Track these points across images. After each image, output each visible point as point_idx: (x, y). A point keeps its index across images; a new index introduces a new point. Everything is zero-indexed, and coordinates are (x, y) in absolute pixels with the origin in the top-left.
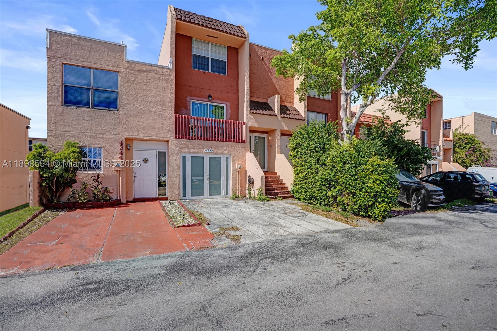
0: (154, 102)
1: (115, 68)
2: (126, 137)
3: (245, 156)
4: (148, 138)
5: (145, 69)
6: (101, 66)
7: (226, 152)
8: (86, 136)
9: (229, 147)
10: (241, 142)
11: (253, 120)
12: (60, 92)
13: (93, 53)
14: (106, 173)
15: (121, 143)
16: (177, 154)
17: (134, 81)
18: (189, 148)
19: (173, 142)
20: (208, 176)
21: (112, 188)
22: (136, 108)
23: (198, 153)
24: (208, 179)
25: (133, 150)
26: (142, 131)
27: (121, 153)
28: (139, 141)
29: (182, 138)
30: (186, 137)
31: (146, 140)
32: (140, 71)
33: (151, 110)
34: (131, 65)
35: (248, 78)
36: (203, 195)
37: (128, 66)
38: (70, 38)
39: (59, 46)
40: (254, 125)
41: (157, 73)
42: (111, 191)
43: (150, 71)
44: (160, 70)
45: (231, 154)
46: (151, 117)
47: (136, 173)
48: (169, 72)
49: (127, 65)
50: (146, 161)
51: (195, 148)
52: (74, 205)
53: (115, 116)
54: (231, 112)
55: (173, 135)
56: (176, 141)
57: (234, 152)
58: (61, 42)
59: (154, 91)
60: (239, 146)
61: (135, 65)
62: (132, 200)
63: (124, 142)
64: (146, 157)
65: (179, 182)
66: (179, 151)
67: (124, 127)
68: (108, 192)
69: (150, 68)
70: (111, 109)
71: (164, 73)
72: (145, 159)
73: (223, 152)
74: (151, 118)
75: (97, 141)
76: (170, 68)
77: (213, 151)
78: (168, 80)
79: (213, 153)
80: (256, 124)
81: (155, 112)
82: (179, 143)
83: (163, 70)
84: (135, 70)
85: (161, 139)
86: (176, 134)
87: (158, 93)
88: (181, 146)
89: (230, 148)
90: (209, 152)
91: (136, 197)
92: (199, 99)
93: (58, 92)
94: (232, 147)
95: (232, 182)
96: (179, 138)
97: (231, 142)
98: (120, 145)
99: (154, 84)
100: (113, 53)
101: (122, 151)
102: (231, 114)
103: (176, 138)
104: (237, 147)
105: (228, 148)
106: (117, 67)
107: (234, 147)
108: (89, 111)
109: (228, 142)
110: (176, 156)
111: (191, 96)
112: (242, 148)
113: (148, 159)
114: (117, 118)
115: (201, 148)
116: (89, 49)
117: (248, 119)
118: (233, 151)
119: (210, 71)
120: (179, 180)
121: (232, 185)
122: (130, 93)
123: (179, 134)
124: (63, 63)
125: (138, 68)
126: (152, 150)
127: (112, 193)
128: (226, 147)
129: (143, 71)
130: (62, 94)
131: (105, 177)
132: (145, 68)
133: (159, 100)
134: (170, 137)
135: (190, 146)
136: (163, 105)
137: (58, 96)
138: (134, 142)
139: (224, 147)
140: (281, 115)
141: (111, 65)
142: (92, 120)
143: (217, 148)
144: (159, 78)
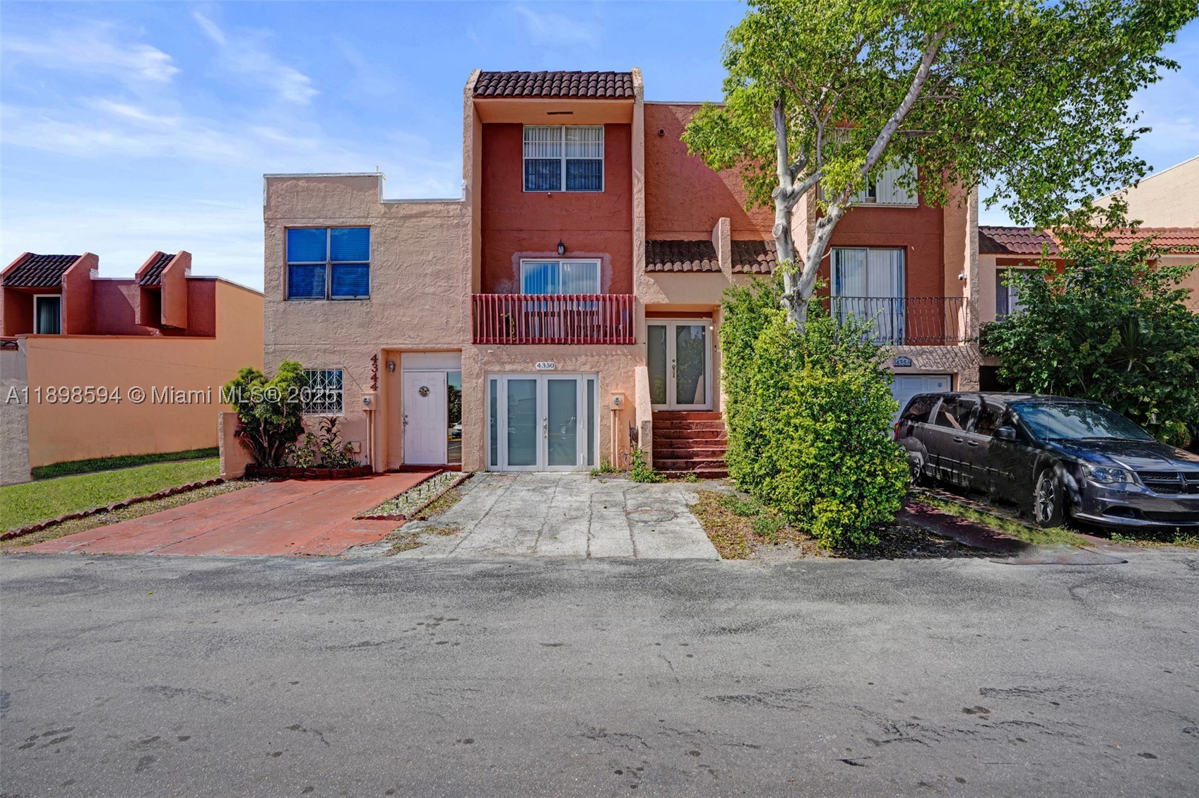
0: (431, 275)
1: (364, 219)
2: (383, 346)
3: (633, 376)
4: (421, 347)
5: (414, 212)
6: (341, 220)
7: (587, 367)
8: (318, 350)
9: (592, 356)
10: (622, 341)
11: (656, 287)
12: (282, 278)
13: (329, 201)
14: (349, 416)
15: (375, 359)
16: (478, 376)
17: (396, 238)
18: (503, 363)
19: (471, 350)
20: (547, 423)
21: (358, 444)
22: (400, 289)
23: (522, 371)
24: (545, 427)
25: (402, 371)
26: (411, 333)
27: (375, 378)
28: (411, 354)
29: (488, 342)
30: (495, 340)
31: (425, 351)
32: (407, 217)
33: (427, 290)
34: (389, 210)
35: (640, 191)
36: (535, 464)
37: (385, 213)
38: (295, 182)
39: (280, 200)
40: (656, 300)
41: (436, 215)
42: (357, 450)
43: (423, 214)
44: (442, 208)
45: (598, 372)
46: (425, 305)
47: (406, 416)
48: (461, 210)
49: (383, 211)
50: (424, 392)
51: (514, 362)
52: (288, 471)
53: (364, 309)
54: (614, 274)
55: (468, 337)
56: (474, 350)
57: (606, 367)
58: (283, 192)
59: (431, 253)
60: (619, 352)
61: (397, 207)
62: (397, 467)
63: (380, 357)
64: (425, 385)
65: (482, 433)
66: (481, 370)
67: (380, 328)
68: (350, 450)
69: (424, 208)
70: (358, 297)
71: (451, 214)
72: (422, 388)
73: (580, 367)
74: (427, 307)
75: (336, 358)
76: (463, 200)
77: (556, 367)
78: (457, 225)
79: (556, 370)
80: (664, 296)
81: (434, 294)
82: (482, 353)
83: (449, 207)
84: (396, 218)
85: (445, 346)
86: (475, 335)
87: (439, 255)
88: (486, 359)
89: (596, 358)
90: (546, 368)
91: (408, 462)
92: (538, 254)
93: (279, 278)
94: (600, 356)
95: (601, 437)
96: (481, 342)
97: (597, 343)
98: (372, 362)
99: (433, 239)
100: (359, 194)
101: (375, 375)
102: (613, 280)
103: (475, 342)
104: (612, 356)
105: (590, 359)
106: (367, 217)
107: (606, 355)
108: (323, 305)
109: (590, 344)
110: (474, 381)
111: (521, 251)
112: (626, 356)
113: (430, 388)
114: (367, 313)
115: (528, 360)
116: (323, 194)
117: (641, 288)
118: (603, 365)
119: (564, 189)
120: (483, 430)
121: (601, 443)
122: (390, 263)
123: (482, 335)
124: (285, 227)
125: (402, 212)
126: (436, 369)
127: (358, 453)
128: (586, 356)
129: (411, 217)
130: (285, 281)
131: (347, 423)
132: (416, 209)
133: (442, 268)
134: (463, 341)
135: (505, 358)
136: (448, 278)
137: (278, 286)
138: (403, 355)
139: (580, 355)
140: (733, 267)
141: (358, 215)
142: (327, 320)
143: (565, 360)
144: (441, 225)
